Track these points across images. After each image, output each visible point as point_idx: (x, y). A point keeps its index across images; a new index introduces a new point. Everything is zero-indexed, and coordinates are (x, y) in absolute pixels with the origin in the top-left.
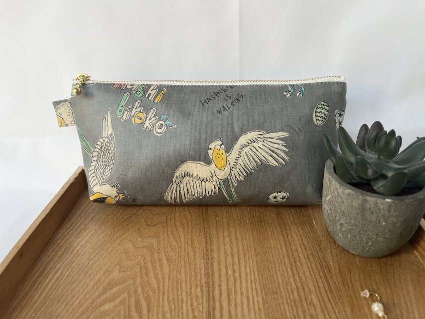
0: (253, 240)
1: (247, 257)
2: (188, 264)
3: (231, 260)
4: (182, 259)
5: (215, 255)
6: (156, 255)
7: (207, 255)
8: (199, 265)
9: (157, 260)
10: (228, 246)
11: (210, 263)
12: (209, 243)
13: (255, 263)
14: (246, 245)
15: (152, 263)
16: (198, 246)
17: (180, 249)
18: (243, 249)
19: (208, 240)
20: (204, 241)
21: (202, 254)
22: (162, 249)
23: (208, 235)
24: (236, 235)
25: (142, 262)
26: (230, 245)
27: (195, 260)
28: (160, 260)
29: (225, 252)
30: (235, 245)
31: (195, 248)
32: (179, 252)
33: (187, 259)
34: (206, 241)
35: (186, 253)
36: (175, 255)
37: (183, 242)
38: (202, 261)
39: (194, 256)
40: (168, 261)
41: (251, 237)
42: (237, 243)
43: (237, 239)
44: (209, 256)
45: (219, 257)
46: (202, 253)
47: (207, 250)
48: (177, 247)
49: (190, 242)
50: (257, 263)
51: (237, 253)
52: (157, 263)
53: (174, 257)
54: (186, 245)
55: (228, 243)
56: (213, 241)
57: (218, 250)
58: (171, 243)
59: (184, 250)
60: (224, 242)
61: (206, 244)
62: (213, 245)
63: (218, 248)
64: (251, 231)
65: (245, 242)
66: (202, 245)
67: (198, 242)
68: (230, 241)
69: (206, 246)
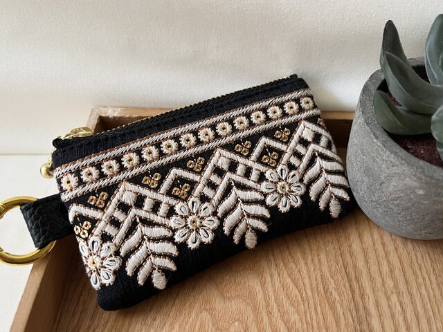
0: (438, 286)
6: (266, 320)
7: (360, 324)
10: (394, 298)
12: (357, 291)
14: (426, 297)
16: (337, 297)
17: (307, 305)
18: (425, 310)
19: (354, 283)
20: (347, 285)
21: (351, 320)
22: (272, 302)
23: (350, 269)
24: (404, 273)
26: (398, 296)
29: (393, 316)
30: (407, 300)
31: (334, 303)
32: (305, 313)
34: (350, 286)
35: (321, 317)
36: (301, 319)
37: (308, 287)
41: (433, 278)
42: (411, 294)
46: (350, 317)
47: (357, 311)
48: (300, 299)
49: (321, 287)
51: (414, 318)
53: (299, 325)
54: (316, 294)
55: (392, 293)
56: (363, 286)
57: (378, 310)
58: (287, 290)
59: (316, 309)
60: (385, 289)
61: (353, 295)
62: (366, 297)
63: (377, 306)
64: (429, 263)
65: (424, 291)
66: (346, 297)
67: (337, 289)
68: (396, 286)
69: (353, 298)
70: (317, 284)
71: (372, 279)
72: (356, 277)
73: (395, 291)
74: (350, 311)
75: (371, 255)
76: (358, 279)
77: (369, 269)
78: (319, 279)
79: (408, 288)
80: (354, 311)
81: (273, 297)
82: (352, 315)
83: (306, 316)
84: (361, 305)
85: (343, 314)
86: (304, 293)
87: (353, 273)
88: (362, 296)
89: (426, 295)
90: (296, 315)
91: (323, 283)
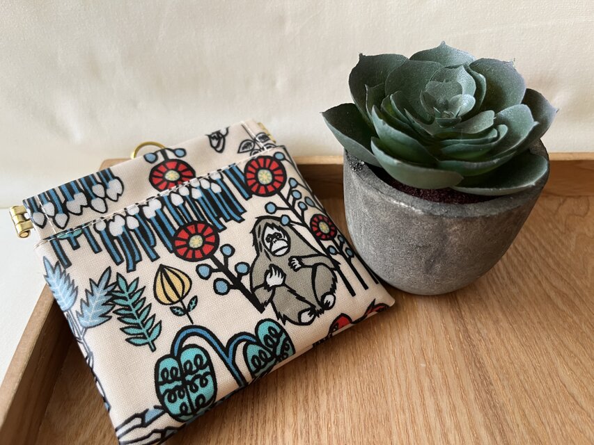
84: (498, 438)
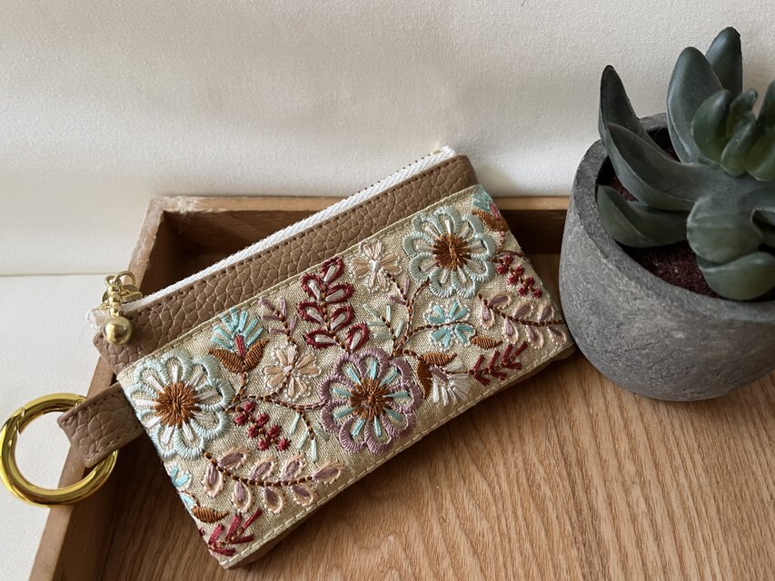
0: (706, 471)
1: (701, 541)
2: (534, 567)
3: (656, 550)
4: (515, 545)
5: (606, 530)
6: (437, 531)
8: (569, 570)
9: (441, 548)
10: (636, 492)
11: (596, 561)
12: (579, 482)
13: (727, 563)
14: (686, 488)
15: (430, 564)
16: (548, 493)
17: (500, 507)
18: (685, 507)
19: (575, 469)
20: (564, 473)
21: (568, 527)
22: (447, 503)
23: (570, 448)
24: (653, 451)
25: (403, 557)
26: (642, 489)
27: (551, 550)
28: (452, 549)
29: (634, 520)
30: (655, 494)
31: (543, 501)
32: (498, 518)
33: (527, 545)
34: (569, 475)
35: (522, 523)
36: (492, 528)
37: (503, 478)
38: (574, 552)
39: (547, 532)
40: (475, 552)
41: (697, 457)
42: (662, 485)
43: (656, 465)
44: (590, 536)
45: (618, 536)
46: (568, 523)
47: (579, 512)
48: (490, 498)
49: (523, 478)
50: (731, 560)
51: (667, 521)
52: (446, 563)
53: (488, 537)
54: (516, 489)
55: (633, 483)
56: (590, 474)
57: (611, 510)
58: (470, 483)
59: (515, 512)
60: (623, 476)
61: (573, 488)
62: (593, 491)
63: (610, 504)
64: (692, 434)
65: (683, 480)
66: (562, 492)
67: (548, 480)
68: (640, 474)
69: (574, 493)
70: (517, 473)
71: (603, 463)
72: (578, 460)
73: (637, 481)
74: (567, 512)
75: (603, 425)
76: (580, 463)
77: (598, 447)
78: (521, 464)
79: (658, 476)
80: (574, 512)
81: (448, 496)
82: (570, 519)
83: (499, 523)
85: (557, 517)
86: (497, 487)
87: (574, 455)
88: (587, 490)
89: (686, 485)
90: (484, 522)
91: (526, 471)
